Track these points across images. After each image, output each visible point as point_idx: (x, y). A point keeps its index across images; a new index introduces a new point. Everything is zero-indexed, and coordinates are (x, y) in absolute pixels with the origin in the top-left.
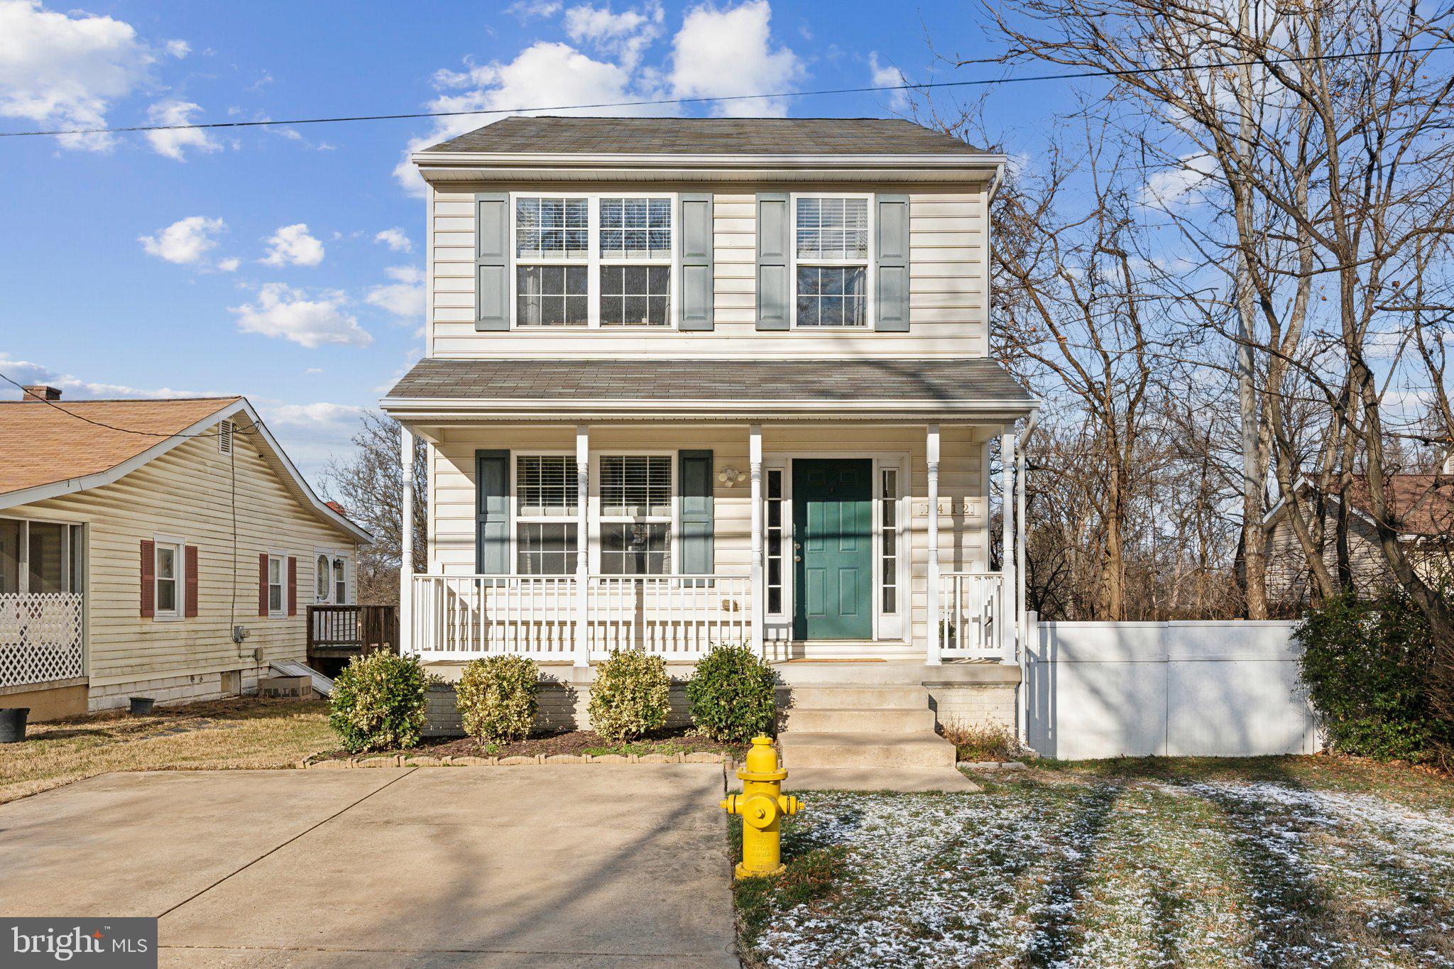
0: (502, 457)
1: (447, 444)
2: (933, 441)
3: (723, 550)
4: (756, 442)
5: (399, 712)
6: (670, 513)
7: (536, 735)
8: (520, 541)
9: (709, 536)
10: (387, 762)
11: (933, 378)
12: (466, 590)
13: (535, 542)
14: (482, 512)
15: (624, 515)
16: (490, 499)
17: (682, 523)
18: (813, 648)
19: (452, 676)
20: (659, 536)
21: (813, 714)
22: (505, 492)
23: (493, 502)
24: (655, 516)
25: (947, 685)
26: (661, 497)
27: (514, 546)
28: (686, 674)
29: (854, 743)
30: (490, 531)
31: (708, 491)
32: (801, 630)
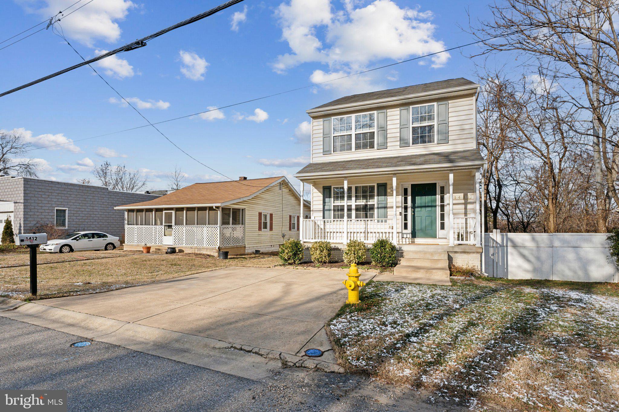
0: (329, 188)
1: (315, 185)
2: (451, 176)
3: (390, 212)
4: (394, 180)
5: (295, 255)
6: (374, 201)
7: (330, 262)
8: (334, 210)
9: (386, 207)
10: (291, 267)
11: (452, 157)
12: (320, 223)
13: (338, 210)
14: (324, 202)
15: (362, 202)
16: (326, 199)
17: (378, 204)
18: (417, 240)
19: (310, 245)
20: (372, 208)
21: (409, 260)
22: (330, 197)
23: (327, 200)
24: (370, 202)
25: (456, 252)
26: (372, 197)
27: (332, 212)
28: (370, 246)
29: (417, 268)
30: (326, 208)
31: (385, 194)
32: (414, 235)
